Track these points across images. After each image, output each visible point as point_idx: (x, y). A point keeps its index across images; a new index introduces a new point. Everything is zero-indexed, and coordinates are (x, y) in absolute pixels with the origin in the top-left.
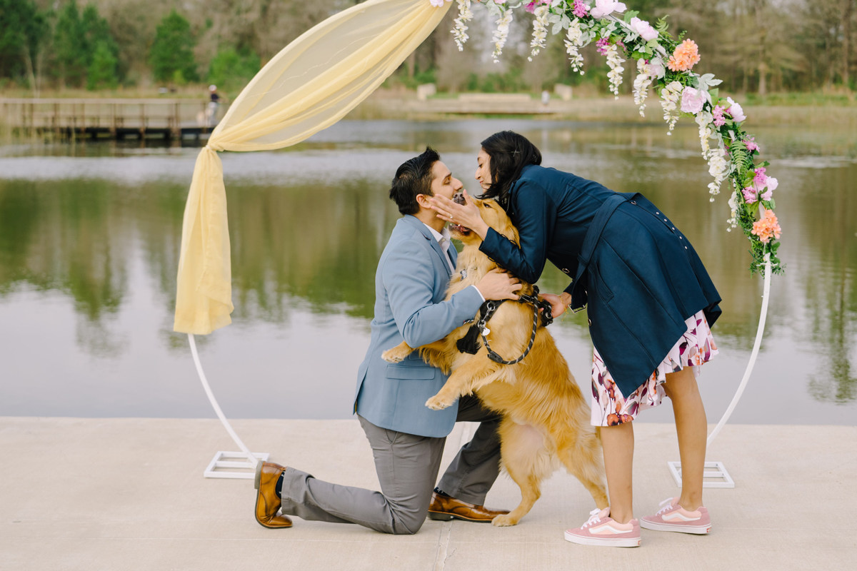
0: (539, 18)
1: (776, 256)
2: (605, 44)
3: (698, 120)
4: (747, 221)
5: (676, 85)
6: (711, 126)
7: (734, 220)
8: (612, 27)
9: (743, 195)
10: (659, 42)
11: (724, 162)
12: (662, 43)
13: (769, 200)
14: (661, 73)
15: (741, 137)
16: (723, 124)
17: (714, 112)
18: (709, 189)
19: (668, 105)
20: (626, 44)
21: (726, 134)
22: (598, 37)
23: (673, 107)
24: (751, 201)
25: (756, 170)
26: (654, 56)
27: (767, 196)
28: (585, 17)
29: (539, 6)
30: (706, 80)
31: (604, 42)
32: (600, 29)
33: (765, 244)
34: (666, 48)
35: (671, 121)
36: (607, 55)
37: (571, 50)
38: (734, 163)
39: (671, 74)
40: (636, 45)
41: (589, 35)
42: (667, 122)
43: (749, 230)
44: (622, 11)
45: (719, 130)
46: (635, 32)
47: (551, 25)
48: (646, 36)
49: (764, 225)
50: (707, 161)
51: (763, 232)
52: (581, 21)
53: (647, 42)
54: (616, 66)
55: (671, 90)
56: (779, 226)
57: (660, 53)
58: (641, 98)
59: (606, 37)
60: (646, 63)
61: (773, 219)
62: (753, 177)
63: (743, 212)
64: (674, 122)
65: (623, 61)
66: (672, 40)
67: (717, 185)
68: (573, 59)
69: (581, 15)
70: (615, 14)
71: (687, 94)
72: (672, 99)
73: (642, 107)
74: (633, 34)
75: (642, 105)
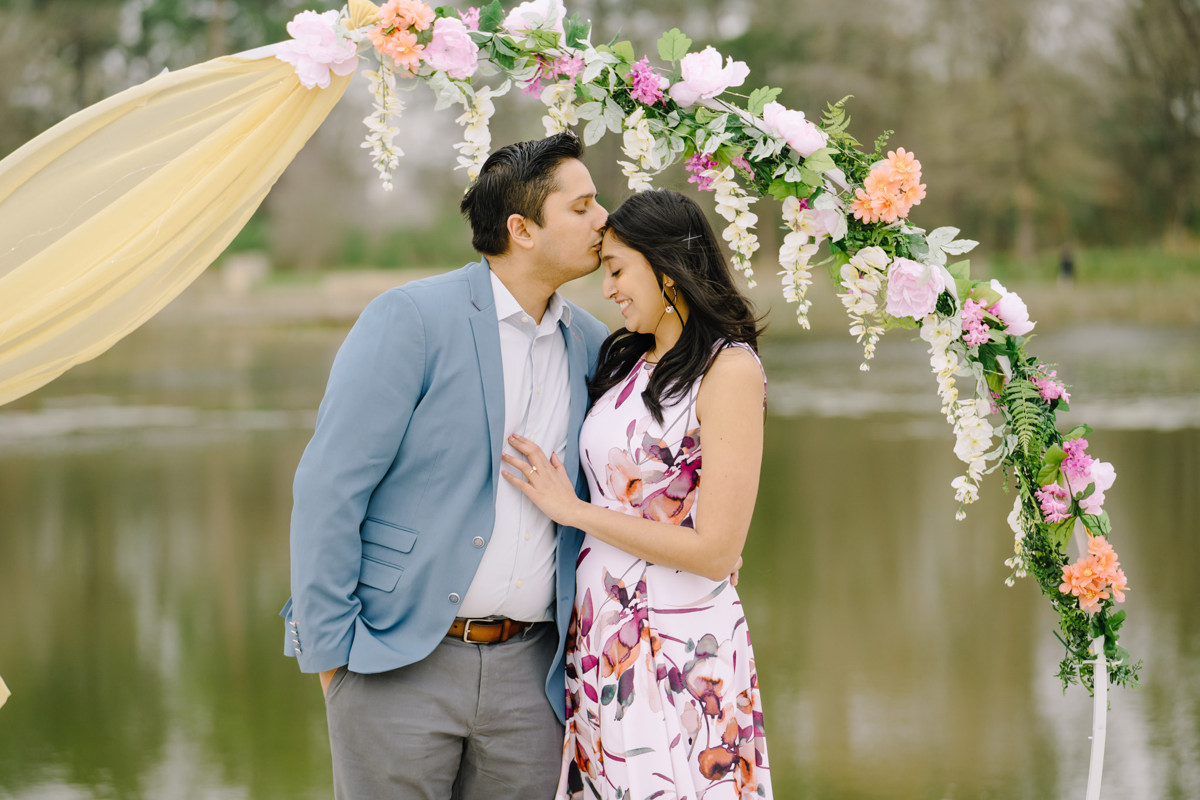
0: (554, 110)
1: (1117, 643)
2: (706, 166)
3: (928, 332)
4: (1050, 564)
5: (873, 256)
6: (958, 346)
7: (1019, 560)
9: (1039, 503)
10: (832, 157)
12: (837, 160)
13: (1099, 512)
14: (840, 231)
15: (1026, 370)
16: (985, 341)
18: (955, 491)
19: (857, 302)
20: (757, 164)
21: (992, 364)
22: (690, 149)
23: (869, 306)
24: (1055, 517)
25: (1065, 445)
26: (818, 191)
27: (1094, 505)
28: (658, 104)
29: (552, 81)
30: (943, 242)
31: (704, 160)
32: (693, 132)
33: (1092, 616)
35: (867, 337)
36: (715, 191)
38: (1014, 431)
39: (862, 231)
40: (779, 164)
41: (670, 145)
43: (1056, 585)
45: (976, 355)
46: (775, 136)
47: (582, 124)
49: (1087, 572)
51: (1088, 589)
52: (651, 113)
53: (801, 159)
54: (738, 213)
55: (863, 268)
56: (1122, 573)
57: (833, 184)
59: (708, 152)
60: (803, 206)
61: (1107, 557)
62: (1059, 462)
63: (1037, 544)
64: (875, 338)
65: (753, 200)
66: (860, 153)
67: (972, 481)
69: (649, 101)
70: (727, 96)
71: (899, 276)
72: (865, 288)
73: (803, 308)
74: (769, 141)
75: (803, 303)
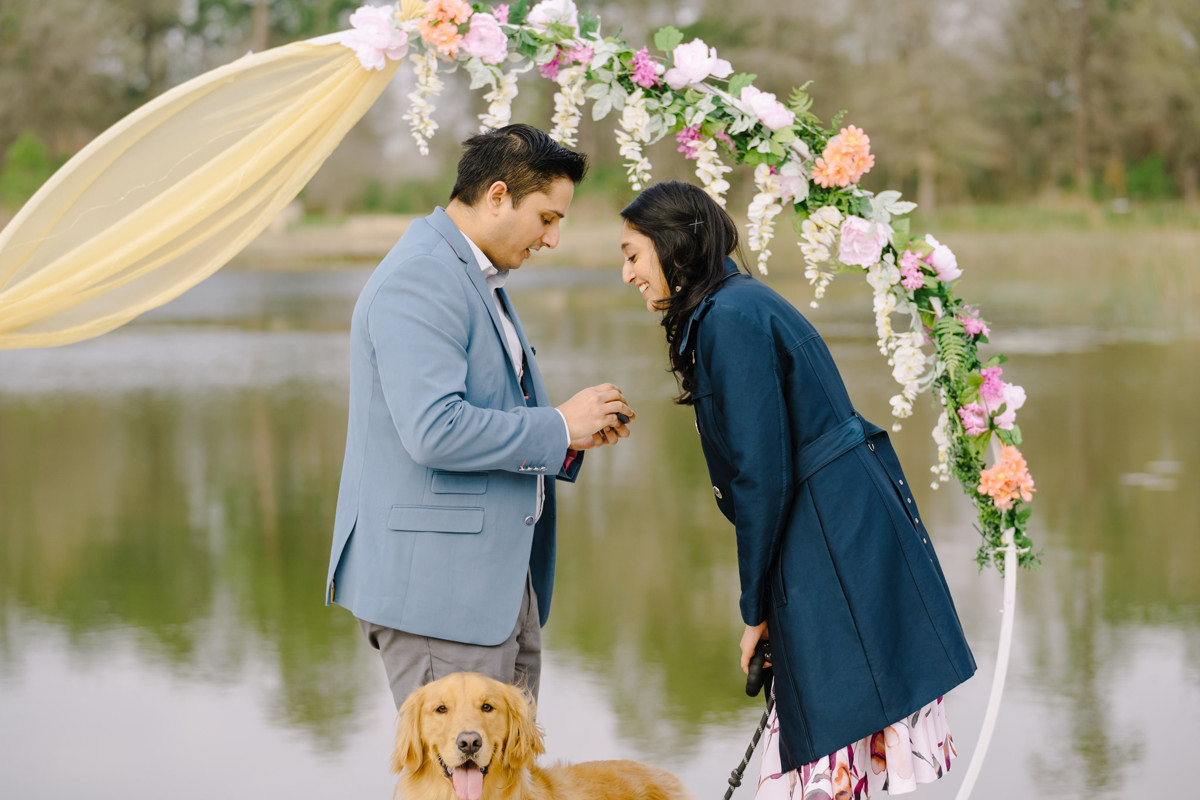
0: (566, 89)
1: (1024, 534)
2: (693, 138)
4: (970, 468)
5: (829, 214)
6: (897, 289)
7: (944, 467)
8: (707, 106)
9: (961, 419)
10: (796, 132)
11: (921, 358)
12: (801, 134)
13: (1011, 427)
14: (802, 192)
15: (954, 309)
16: (919, 286)
17: (902, 263)
18: (892, 408)
19: (814, 251)
20: (733, 137)
21: (926, 304)
22: (681, 123)
23: (824, 255)
24: (975, 431)
25: (984, 372)
26: (786, 159)
27: (1007, 421)
28: (655, 86)
29: (568, 66)
30: (887, 204)
31: (692, 133)
32: (683, 110)
33: (1004, 512)
34: (808, 144)
35: (818, 280)
36: (697, 159)
37: (628, 150)
38: (942, 359)
39: (820, 194)
40: (752, 138)
41: (664, 120)
42: (812, 282)
43: (974, 485)
44: (725, 76)
45: (912, 298)
46: (750, 113)
47: (591, 102)
48: (771, 122)
49: (1001, 476)
50: (888, 357)
51: (1001, 490)
52: (648, 94)
53: (772, 134)
54: (714, 179)
55: (819, 223)
56: (1029, 477)
57: (799, 154)
58: (761, 238)
59: (695, 125)
60: (772, 172)
61: (1018, 464)
62: (977, 384)
63: (960, 452)
64: (824, 283)
65: (728, 170)
66: (820, 129)
67: (907, 400)
68: (632, 167)
69: (647, 83)
70: (711, 80)
71: (850, 231)
72: (822, 240)
73: (763, 258)
74: (746, 118)
75: (765, 253)
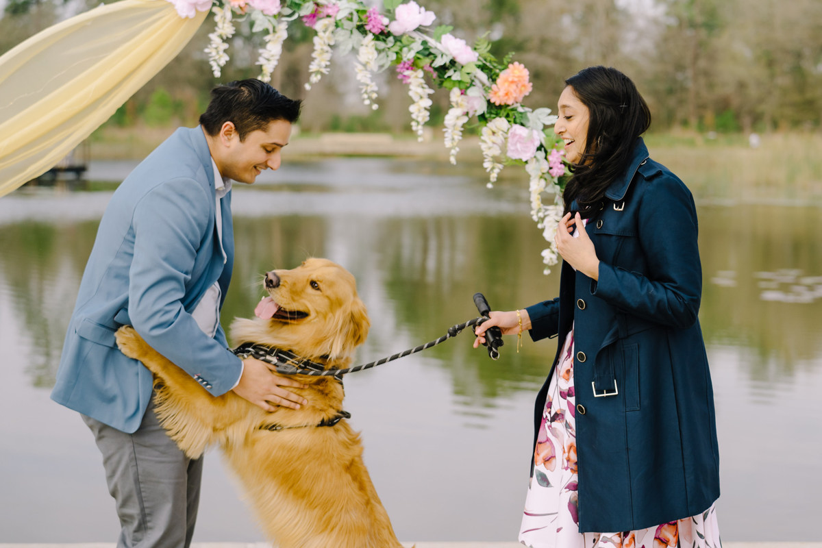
0: (321, 34)
2: (409, 68)
3: (529, 168)
5: (500, 123)
6: (546, 176)
8: (417, 47)
10: (479, 67)
14: (482, 108)
16: (560, 175)
17: (549, 159)
18: (543, 258)
19: (489, 148)
20: (435, 69)
22: (400, 58)
23: (496, 152)
26: (471, 85)
28: (382, 33)
29: (323, 18)
30: (540, 117)
31: (407, 65)
32: (402, 48)
34: (487, 75)
35: (493, 168)
36: (410, 84)
37: (363, 76)
39: (495, 109)
40: (448, 70)
41: (388, 55)
42: (488, 170)
45: (557, 182)
46: (447, 53)
47: (338, 43)
48: (461, 59)
50: (539, 223)
52: (378, 37)
53: (462, 67)
54: (421, 97)
55: (494, 129)
57: (480, 82)
58: (453, 139)
59: (409, 59)
60: (462, 94)
64: (497, 171)
65: (431, 91)
66: (495, 65)
67: (553, 252)
68: (364, 88)
69: (376, 31)
70: (420, 29)
71: (514, 136)
72: (495, 141)
73: (453, 152)
74: (444, 56)
75: (454, 149)
